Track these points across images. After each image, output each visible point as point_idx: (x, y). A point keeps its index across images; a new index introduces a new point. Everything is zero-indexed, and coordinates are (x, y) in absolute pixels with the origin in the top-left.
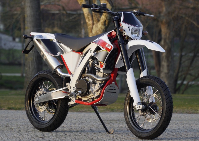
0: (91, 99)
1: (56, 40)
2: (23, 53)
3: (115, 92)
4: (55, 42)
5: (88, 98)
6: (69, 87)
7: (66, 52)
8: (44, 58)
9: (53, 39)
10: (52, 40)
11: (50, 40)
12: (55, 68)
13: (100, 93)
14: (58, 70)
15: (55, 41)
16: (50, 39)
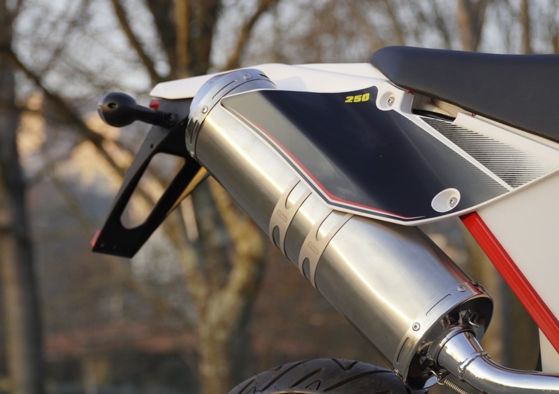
1: (399, 94)
2: (97, 249)
4: (392, 111)
7: (511, 181)
8: (310, 251)
9: (373, 91)
10: (366, 97)
11: (349, 99)
12: (418, 335)
14: (455, 349)
15: (392, 98)
16: (344, 95)
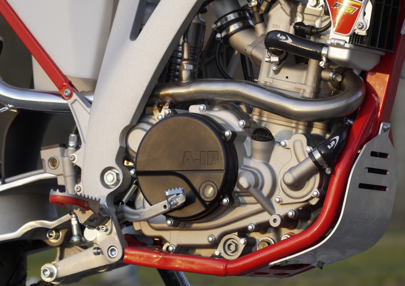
0: (235, 236)
3: (383, 188)
5: (217, 233)
6: (69, 171)
13: (316, 192)
